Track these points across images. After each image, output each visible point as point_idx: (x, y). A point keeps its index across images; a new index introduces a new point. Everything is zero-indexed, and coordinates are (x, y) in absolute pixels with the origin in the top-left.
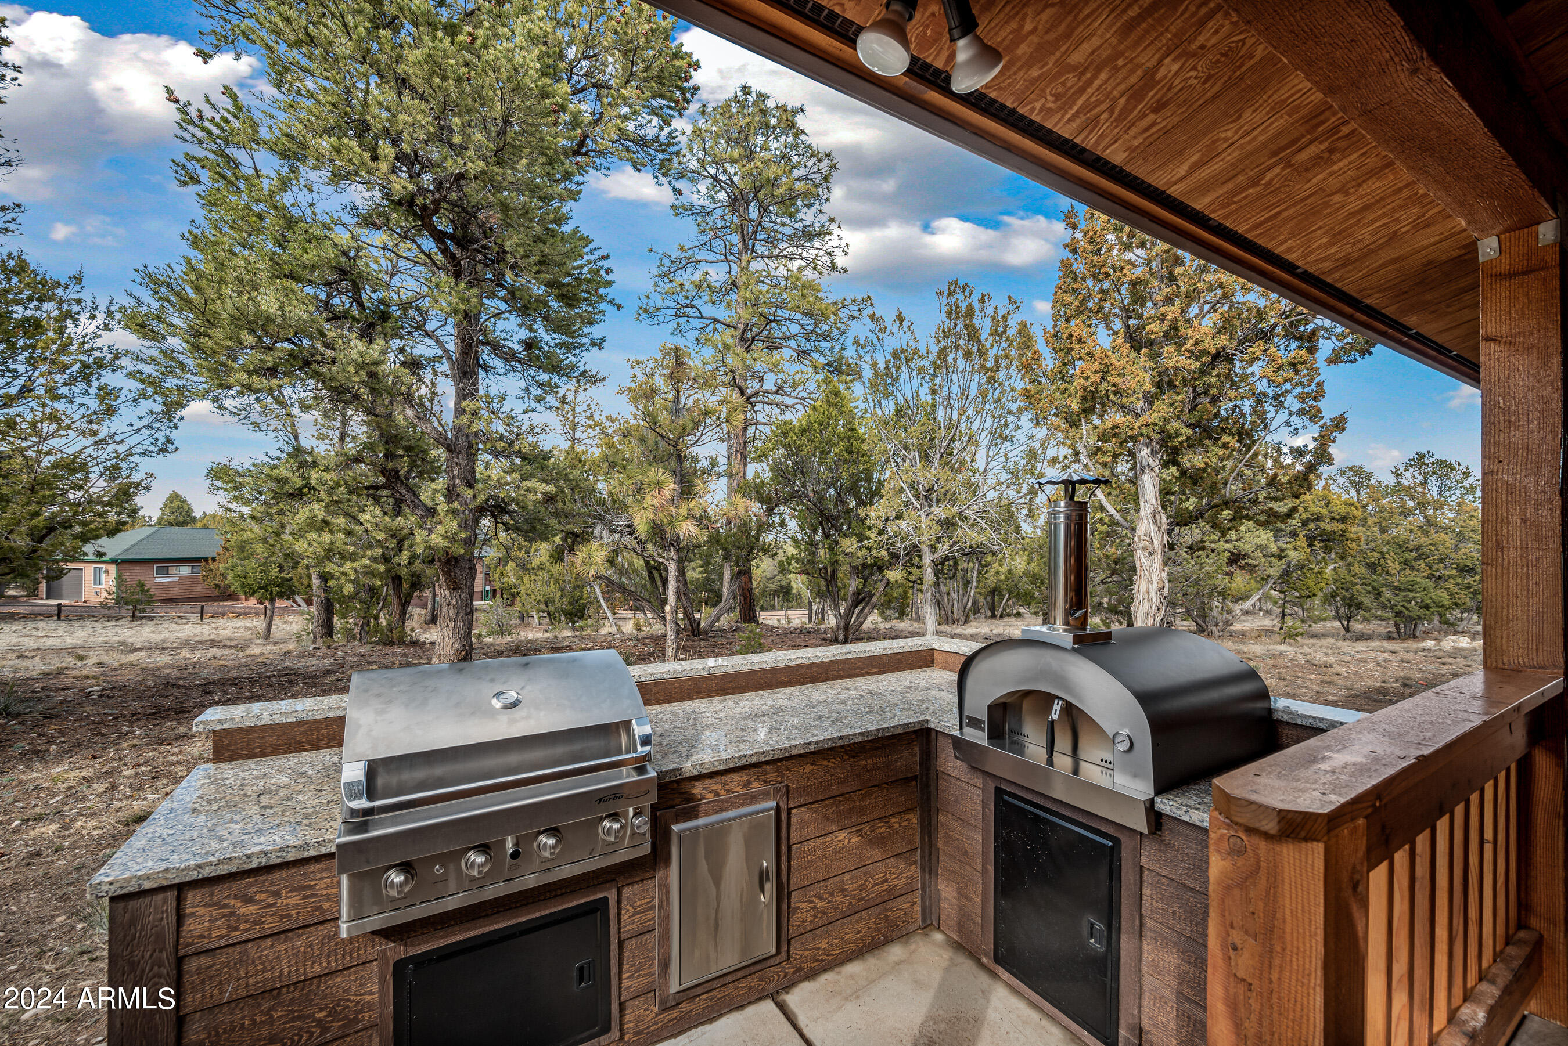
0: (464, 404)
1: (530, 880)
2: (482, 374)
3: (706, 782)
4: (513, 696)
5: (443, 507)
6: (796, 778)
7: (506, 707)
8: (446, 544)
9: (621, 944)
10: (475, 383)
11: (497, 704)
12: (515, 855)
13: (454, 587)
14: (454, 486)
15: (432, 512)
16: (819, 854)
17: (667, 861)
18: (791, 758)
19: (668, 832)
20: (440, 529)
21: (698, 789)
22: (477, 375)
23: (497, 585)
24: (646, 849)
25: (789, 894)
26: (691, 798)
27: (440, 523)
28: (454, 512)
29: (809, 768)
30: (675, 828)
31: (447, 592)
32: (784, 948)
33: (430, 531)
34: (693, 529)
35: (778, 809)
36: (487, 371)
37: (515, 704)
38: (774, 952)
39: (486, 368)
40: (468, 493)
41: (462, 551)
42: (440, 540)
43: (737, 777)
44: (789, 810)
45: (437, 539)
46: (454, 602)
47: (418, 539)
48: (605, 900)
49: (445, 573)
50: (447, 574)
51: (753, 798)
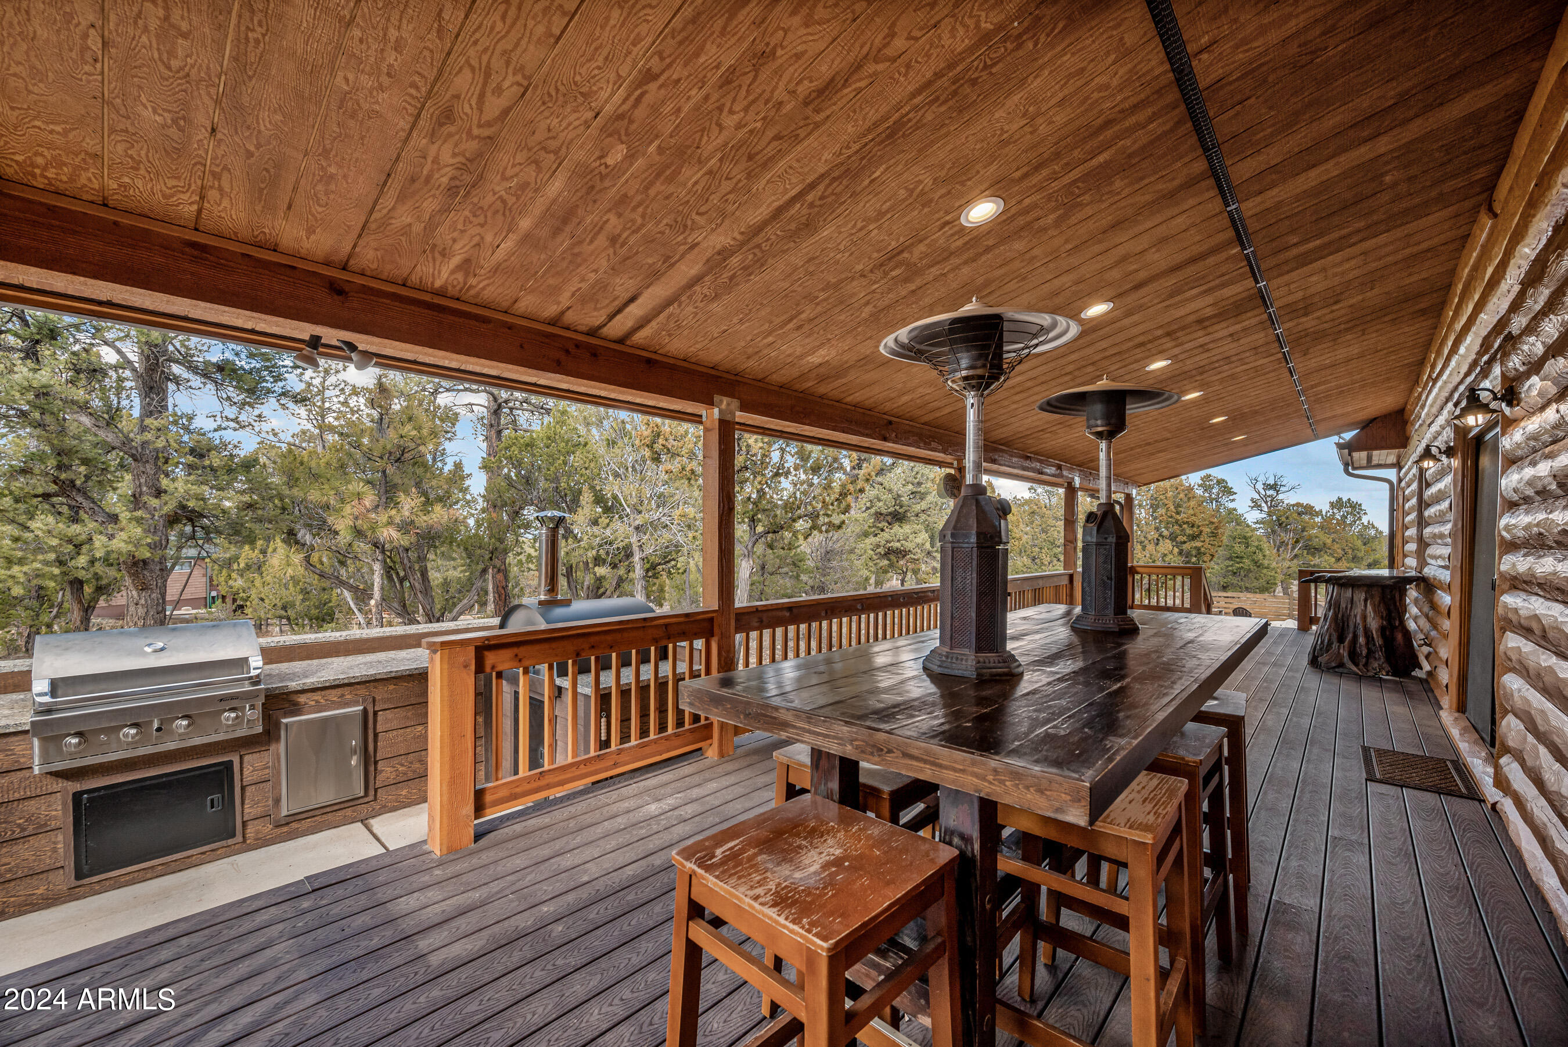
0: (148, 421)
1: (172, 746)
2: (171, 387)
3: (309, 695)
4: (160, 645)
5: (124, 515)
6: (381, 693)
7: (155, 651)
8: (131, 547)
9: (243, 788)
10: (164, 399)
11: (148, 650)
12: (159, 730)
13: (144, 588)
14: (141, 494)
15: (114, 518)
16: (400, 739)
17: (278, 739)
18: (376, 680)
19: (278, 725)
20: (123, 535)
21: (302, 699)
22: (165, 391)
23: (223, 590)
24: (259, 729)
25: (376, 763)
26: (296, 704)
27: (122, 530)
28: (139, 521)
29: (392, 687)
30: (284, 721)
31: (135, 593)
32: (372, 792)
33: (111, 537)
34: (395, 534)
35: (365, 711)
36: (178, 384)
37: (162, 649)
38: (362, 794)
39: (177, 380)
40: (154, 502)
41: (148, 555)
42: (122, 545)
43: (334, 692)
44: (375, 713)
45: (120, 544)
46: (143, 601)
47: (97, 544)
48: (231, 762)
49: (131, 575)
50: (135, 576)
51: (347, 704)
